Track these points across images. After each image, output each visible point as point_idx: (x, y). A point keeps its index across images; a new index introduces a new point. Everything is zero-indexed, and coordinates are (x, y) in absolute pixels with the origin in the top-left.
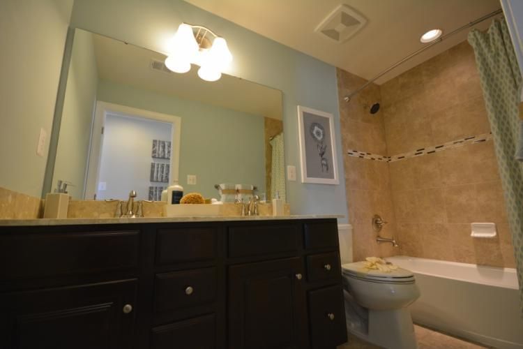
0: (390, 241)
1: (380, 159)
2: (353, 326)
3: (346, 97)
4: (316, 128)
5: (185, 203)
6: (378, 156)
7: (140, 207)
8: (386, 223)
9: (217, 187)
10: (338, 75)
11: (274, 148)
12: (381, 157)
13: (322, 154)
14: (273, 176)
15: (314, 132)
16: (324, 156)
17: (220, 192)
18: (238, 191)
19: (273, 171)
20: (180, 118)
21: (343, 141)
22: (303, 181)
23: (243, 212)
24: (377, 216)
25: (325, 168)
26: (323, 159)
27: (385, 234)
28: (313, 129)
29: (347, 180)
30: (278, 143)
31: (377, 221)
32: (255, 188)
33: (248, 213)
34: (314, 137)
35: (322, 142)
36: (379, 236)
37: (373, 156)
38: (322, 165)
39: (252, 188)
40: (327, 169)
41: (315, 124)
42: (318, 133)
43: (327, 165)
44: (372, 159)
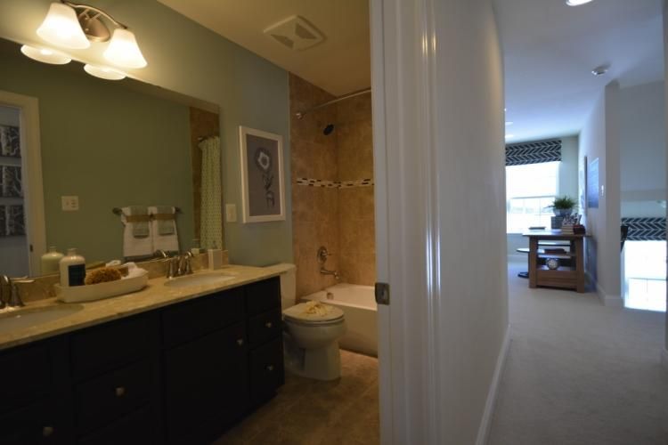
0: (332, 273)
1: (330, 185)
2: (290, 364)
3: (298, 112)
4: (262, 155)
5: (93, 282)
6: (329, 182)
7: (14, 292)
8: (330, 255)
9: (117, 212)
10: (290, 84)
11: (204, 155)
12: (331, 183)
13: (268, 187)
14: (204, 194)
15: (259, 160)
16: (270, 189)
17: (124, 221)
18: (152, 217)
19: (204, 186)
20: (36, 99)
21: (293, 167)
22: (244, 221)
23: (171, 272)
24: (323, 248)
25: (271, 203)
26: (269, 192)
27: (329, 266)
28: (259, 156)
29: (294, 213)
30: (211, 148)
31: (322, 253)
32: (178, 210)
33: (177, 272)
34: (259, 166)
35: (268, 171)
36: (323, 269)
37: (323, 183)
38: (268, 199)
39: (174, 210)
40: (273, 203)
41: (261, 149)
42: (264, 161)
43: (273, 200)
44: (323, 186)
